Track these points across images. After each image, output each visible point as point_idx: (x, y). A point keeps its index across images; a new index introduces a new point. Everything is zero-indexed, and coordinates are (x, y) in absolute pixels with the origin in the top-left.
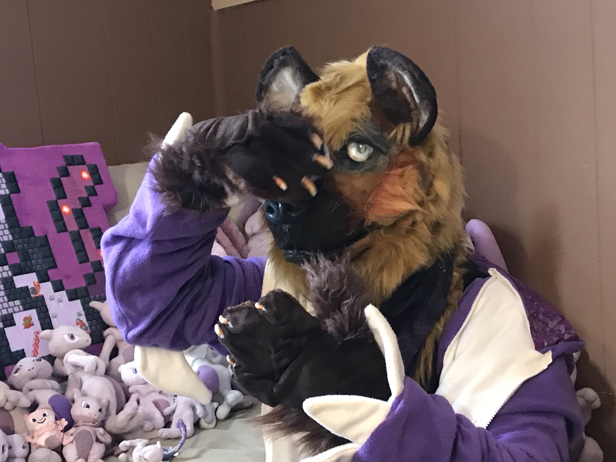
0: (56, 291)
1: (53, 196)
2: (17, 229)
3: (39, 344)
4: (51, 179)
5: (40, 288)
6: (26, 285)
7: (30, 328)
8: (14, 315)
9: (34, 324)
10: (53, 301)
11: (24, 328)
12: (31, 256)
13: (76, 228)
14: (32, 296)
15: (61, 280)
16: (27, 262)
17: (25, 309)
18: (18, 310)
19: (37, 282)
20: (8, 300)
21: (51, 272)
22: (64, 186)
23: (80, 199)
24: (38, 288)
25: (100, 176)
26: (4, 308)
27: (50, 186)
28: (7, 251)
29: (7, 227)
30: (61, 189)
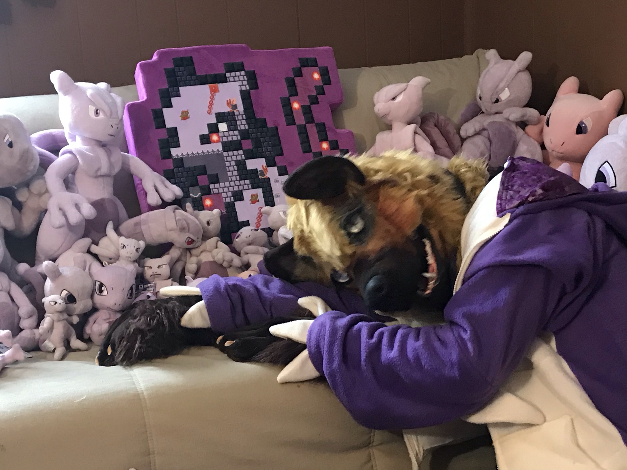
0: (280, 175)
1: (286, 94)
2: (253, 121)
3: (262, 218)
4: (285, 79)
5: (267, 171)
6: (256, 168)
7: (255, 204)
8: (244, 192)
9: (260, 201)
10: (277, 183)
11: (251, 204)
12: (262, 143)
13: (304, 123)
14: (260, 177)
15: (285, 167)
16: (259, 149)
17: (253, 188)
18: (247, 188)
19: (265, 166)
20: (240, 178)
21: (277, 159)
22: (297, 85)
23: (309, 97)
24: (266, 171)
25: (329, 77)
26: (236, 186)
27: (285, 84)
28: (243, 138)
29: (245, 118)
30: (294, 87)
